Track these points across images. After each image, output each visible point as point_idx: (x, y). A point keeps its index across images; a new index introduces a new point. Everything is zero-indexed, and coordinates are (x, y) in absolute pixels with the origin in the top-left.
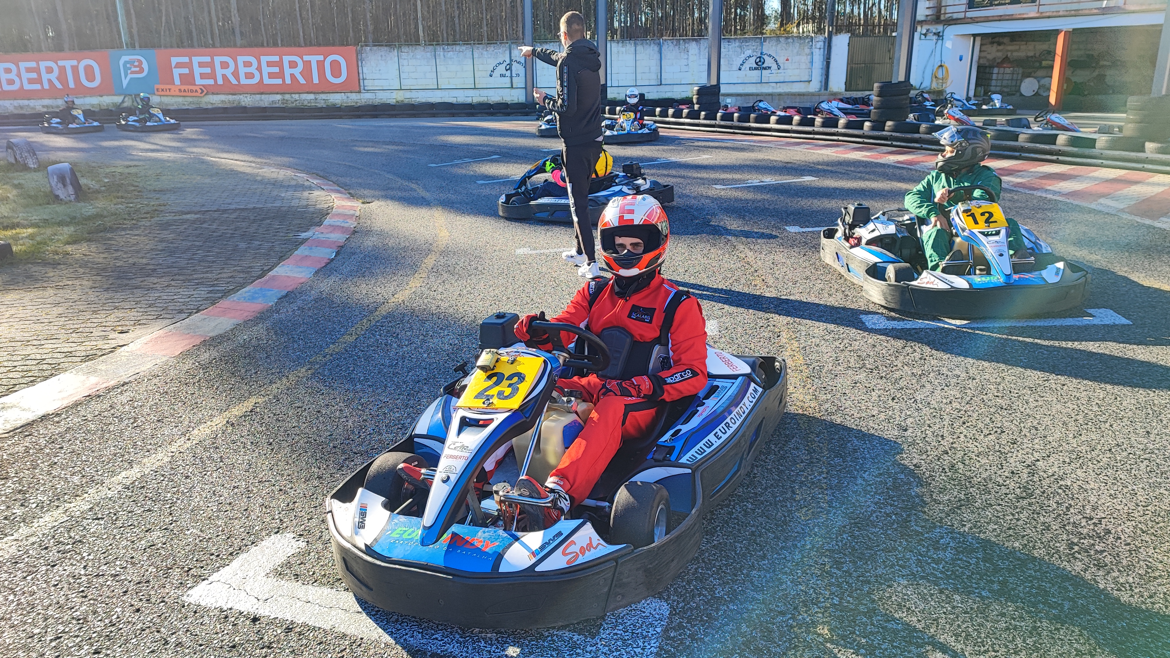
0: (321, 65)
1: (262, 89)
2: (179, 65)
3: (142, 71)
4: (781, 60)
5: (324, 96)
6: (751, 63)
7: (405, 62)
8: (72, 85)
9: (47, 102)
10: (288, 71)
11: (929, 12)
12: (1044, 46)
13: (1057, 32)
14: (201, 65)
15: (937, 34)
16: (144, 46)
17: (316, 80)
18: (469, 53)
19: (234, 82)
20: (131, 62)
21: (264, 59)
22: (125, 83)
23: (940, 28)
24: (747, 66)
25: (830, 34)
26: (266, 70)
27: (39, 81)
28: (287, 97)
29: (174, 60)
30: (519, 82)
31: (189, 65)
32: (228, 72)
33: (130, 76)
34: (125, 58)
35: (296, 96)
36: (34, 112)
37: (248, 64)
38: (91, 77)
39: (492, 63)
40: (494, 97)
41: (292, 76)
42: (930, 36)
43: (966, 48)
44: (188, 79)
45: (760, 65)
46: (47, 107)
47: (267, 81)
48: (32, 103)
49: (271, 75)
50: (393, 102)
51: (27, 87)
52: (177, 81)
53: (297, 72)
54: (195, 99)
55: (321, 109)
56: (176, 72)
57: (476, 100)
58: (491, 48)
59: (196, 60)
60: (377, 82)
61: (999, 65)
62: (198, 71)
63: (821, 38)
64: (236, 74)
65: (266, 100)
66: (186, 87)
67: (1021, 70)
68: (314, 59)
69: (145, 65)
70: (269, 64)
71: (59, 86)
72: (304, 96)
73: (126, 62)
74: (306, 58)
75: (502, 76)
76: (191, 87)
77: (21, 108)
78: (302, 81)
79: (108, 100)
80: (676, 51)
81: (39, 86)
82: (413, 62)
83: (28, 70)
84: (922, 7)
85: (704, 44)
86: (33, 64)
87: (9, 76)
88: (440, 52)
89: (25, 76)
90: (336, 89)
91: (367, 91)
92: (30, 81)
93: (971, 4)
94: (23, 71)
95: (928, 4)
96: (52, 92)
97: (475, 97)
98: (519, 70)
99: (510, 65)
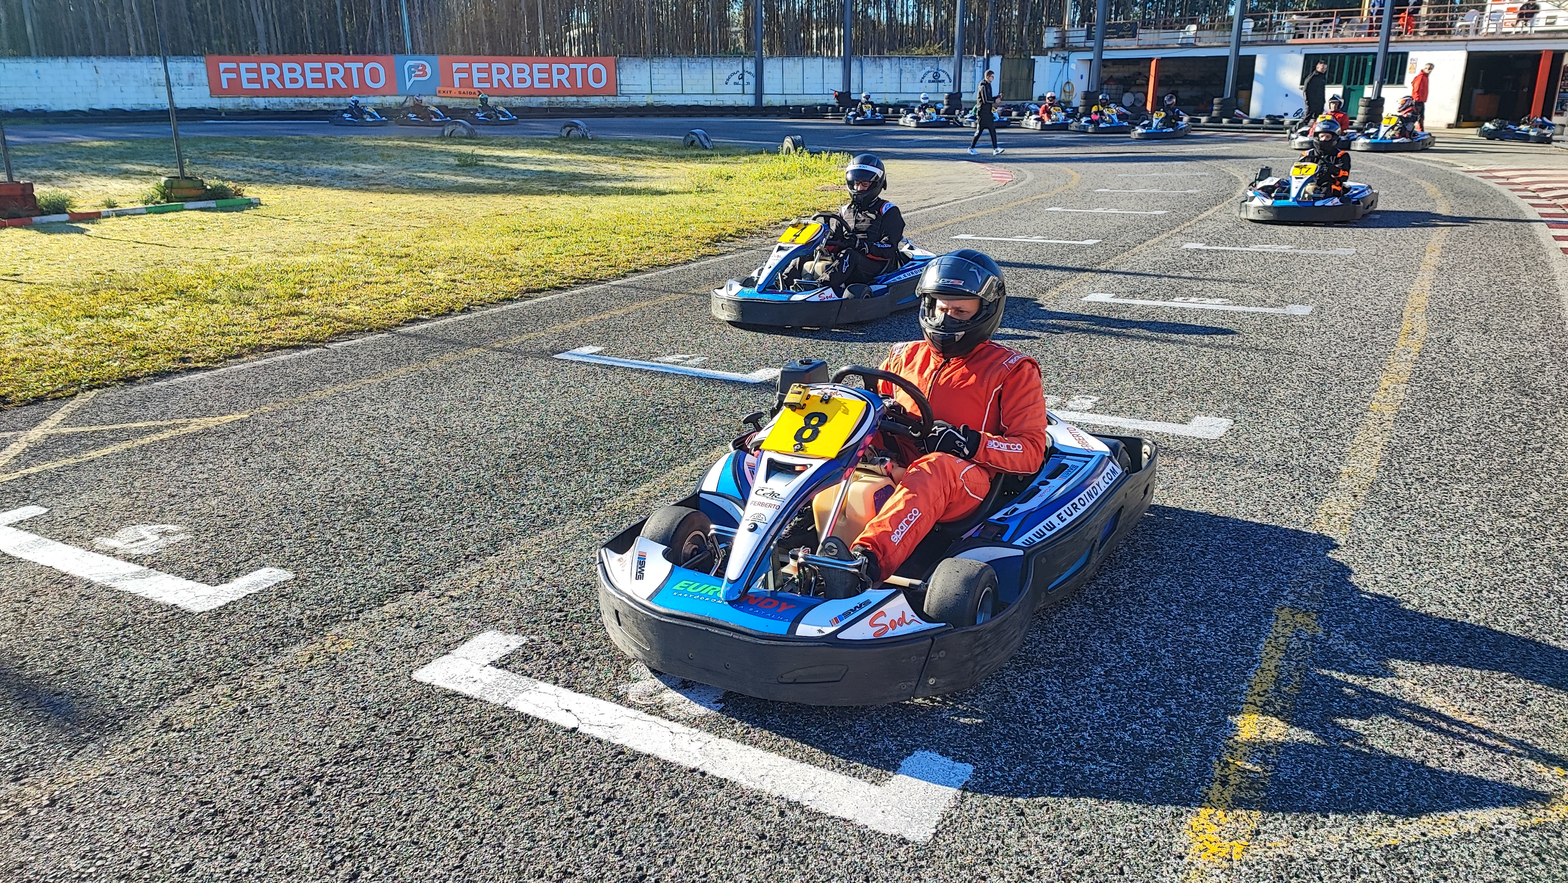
0: (584, 72)
1: (532, 92)
2: (459, 70)
3: (425, 74)
5: (585, 99)
6: (930, 76)
7: (656, 71)
8: (356, 85)
9: (328, 100)
10: (556, 77)
11: (1056, 41)
12: (1134, 69)
13: (1151, 59)
14: (479, 70)
15: (1064, 58)
16: (430, 52)
17: (580, 85)
18: (709, 65)
19: (508, 85)
20: (416, 67)
21: (536, 67)
22: (408, 84)
23: (1066, 54)
24: (927, 79)
25: (988, 56)
26: (537, 76)
27: (324, 80)
28: (553, 99)
29: (455, 66)
30: (750, 89)
31: (469, 71)
32: (503, 77)
34: (410, 63)
35: (561, 99)
36: (313, 109)
37: (521, 70)
38: (375, 79)
39: (728, 72)
40: (729, 101)
41: (559, 81)
42: (1059, 59)
43: (1084, 70)
44: (467, 82)
45: (936, 79)
46: (329, 104)
47: (537, 85)
48: (314, 101)
50: (643, 104)
51: (310, 85)
52: (457, 84)
53: (563, 78)
54: (471, 101)
55: (582, 110)
56: (457, 76)
57: (713, 104)
58: (727, 61)
59: (475, 66)
60: (631, 88)
61: (1106, 83)
62: (476, 75)
63: (981, 58)
64: (510, 79)
65: (535, 102)
66: (465, 90)
67: (1121, 87)
68: (578, 67)
69: (428, 70)
70: (540, 71)
71: (344, 86)
72: (568, 99)
73: (411, 67)
74: (572, 66)
75: (735, 83)
76: (469, 90)
77: (302, 105)
78: (568, 85)
79: (391, 100)
80: (873, 66)
81: (322, 86)
82: (662, 71)
83: (313, 70)
84: (1050, 38)
85: (895, 61)
86: (319, 65)
87: (293, 75)
88: (685, 63)
89: (309, 75)
90: (596, 93)
91: (623, 95)
92: (314, 80)
93: (1089, 37)
94: (307, 71)
95: (1055, 35)
96: (336, 92)
97: (714, 101)
98: (750, 79)
99: (743, 74)
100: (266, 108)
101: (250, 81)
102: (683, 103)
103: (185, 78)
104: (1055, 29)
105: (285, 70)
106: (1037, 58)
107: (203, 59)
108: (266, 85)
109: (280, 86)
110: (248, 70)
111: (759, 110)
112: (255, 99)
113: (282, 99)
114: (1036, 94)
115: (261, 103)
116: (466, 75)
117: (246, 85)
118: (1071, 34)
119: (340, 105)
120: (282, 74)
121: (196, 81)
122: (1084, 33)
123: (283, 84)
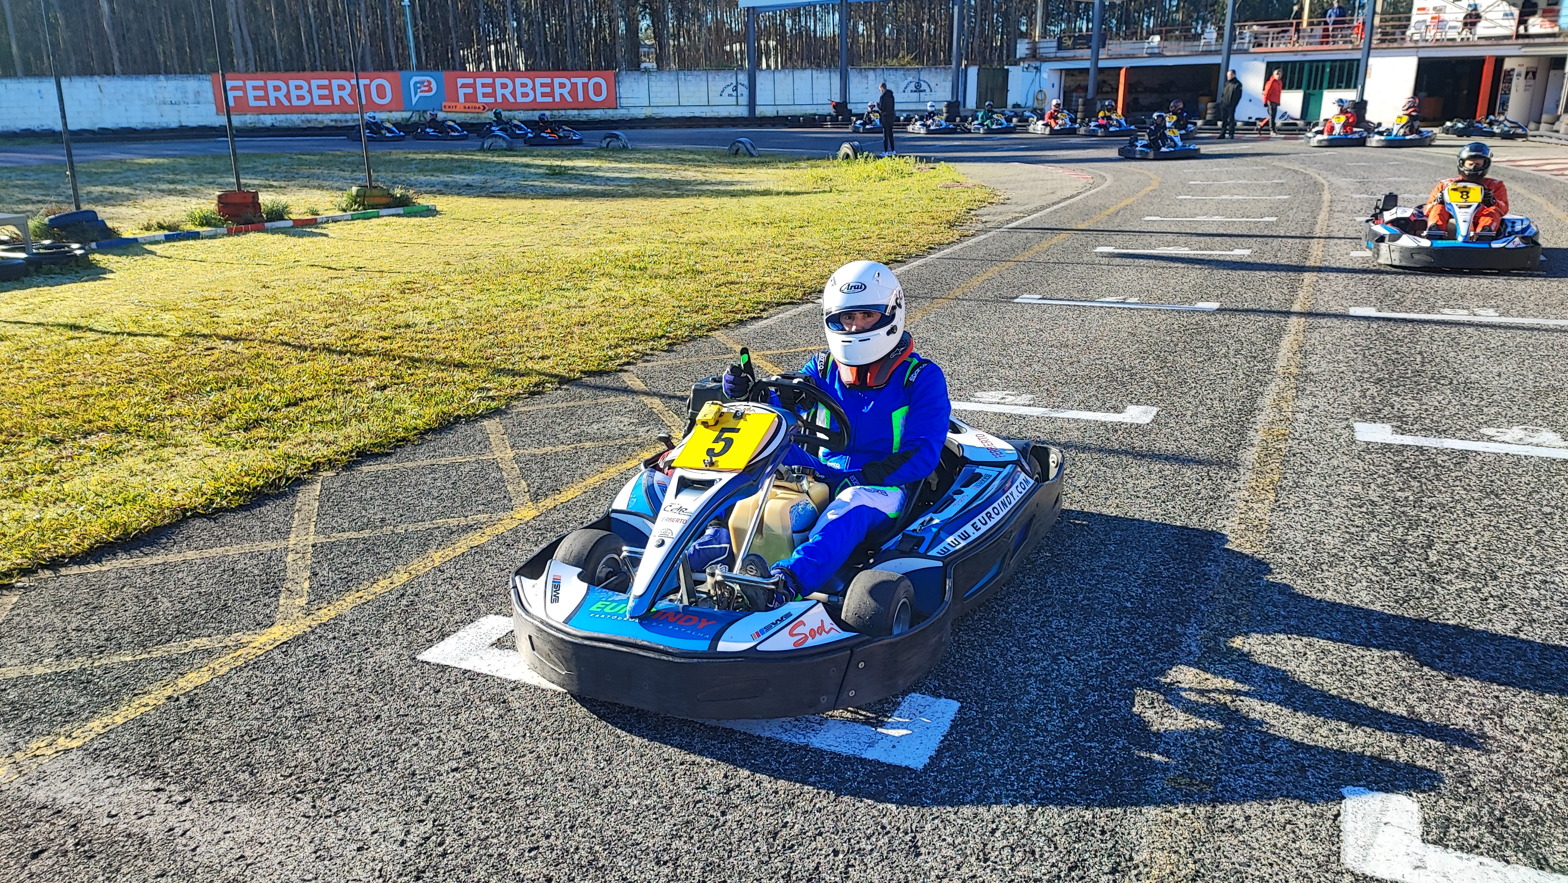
0: (585, 85)
1: (534, 106)
2: (464, 86)
3: (430, 90)
4: (933, 85)
5: (586, 112)
6: (912, 87)
7: (654, 86)
9: (335, 116)
10: (557, 91)
11: (1027, 52)
13: (1120, 68)
14: (483, 85)
15: (1036, 68)
16: (433, 68)
17: (581, 99)
18: (704, 78)
19: (512, 100)
20: (422, 83)
21: (538, 81)
22: (414, 100)
23: (1038, 64)
24: (909, 89)
25: (966, 66)
26: (539, 90)
27: (330, 97)
29: (460, 81)
30: (744, 100)
31: (473, 86)
32: (507, 92)
33: (419, 95)
34: (415, 79)
35: (563, 112)
36: (321, 126)
37: (524, 85)
38: (382, 95)
39: (722, 85)
40: (723, 112)
41: (561, 95)
42: (1031, 69)
43: (1055, 79)
44: (471, 98)
45: (918, 89)
46: (336, 121)
47: (540, 99)
48: (320, 117)
49: (543, 95)
50: (642, 116)
51: (317, 102)
52: (462, 99)
53: (565, 92)
54: (478, 115)
55: (584, 122)
56: (461, 92)
57: (708, 115)
58: (722, 73)
59: (479, 81)
61: (1073, 91)
62: (480, 90)
64: (513, 93)
66: (470, 105)
68: (580, 81)
69: (434, 85)
70: (542, 85)
71: (351, 102)
72: (570, 112)
73: (416, 83)
74: (573, 80)
75: (730, 95)
76: (474, 105)
77: (309, 122)
78: (569, 99)
79: (397, 115)
80: (859, 78)
81: (329, 102)
82: (660, 83)
83: (319, 87)
84: (1022, 48)
85: (879, 72)
86: (326, 82)
87: (300, 92)
88: (682, 76)
89: (316, 92)
90: (596, 106)
91: (622, 107)
92: (321, 97)
93: (1060, 47)
94: (314, 88)
95: (1027, 46)
96: (343, 107)
97: (708, 112)
98: (743, 91)
99: (736, 87)
100: (273, 125)
101: (256, 98)
102: (680, 115)
103: (191, 96)
104: (1027, 41)
105: (292, 88)
106: (1011, 68)
107: (209, 77)
108: (273, 103)
109: (286, 103)
110: (255, 88)
111: (753, 120)
112: (262, 117)
113: (288, 116)
114: (1011, 101)
115: (268, 120)
116: (470, 90)
117: (252, 103)
118: (1041, 45)
119: (347, 121)
120: (288, 91)
121: (201, 99)
122: (1055, 44)
123: (289, 100)
